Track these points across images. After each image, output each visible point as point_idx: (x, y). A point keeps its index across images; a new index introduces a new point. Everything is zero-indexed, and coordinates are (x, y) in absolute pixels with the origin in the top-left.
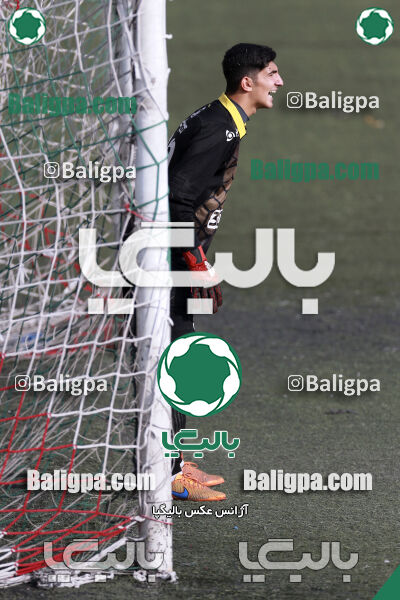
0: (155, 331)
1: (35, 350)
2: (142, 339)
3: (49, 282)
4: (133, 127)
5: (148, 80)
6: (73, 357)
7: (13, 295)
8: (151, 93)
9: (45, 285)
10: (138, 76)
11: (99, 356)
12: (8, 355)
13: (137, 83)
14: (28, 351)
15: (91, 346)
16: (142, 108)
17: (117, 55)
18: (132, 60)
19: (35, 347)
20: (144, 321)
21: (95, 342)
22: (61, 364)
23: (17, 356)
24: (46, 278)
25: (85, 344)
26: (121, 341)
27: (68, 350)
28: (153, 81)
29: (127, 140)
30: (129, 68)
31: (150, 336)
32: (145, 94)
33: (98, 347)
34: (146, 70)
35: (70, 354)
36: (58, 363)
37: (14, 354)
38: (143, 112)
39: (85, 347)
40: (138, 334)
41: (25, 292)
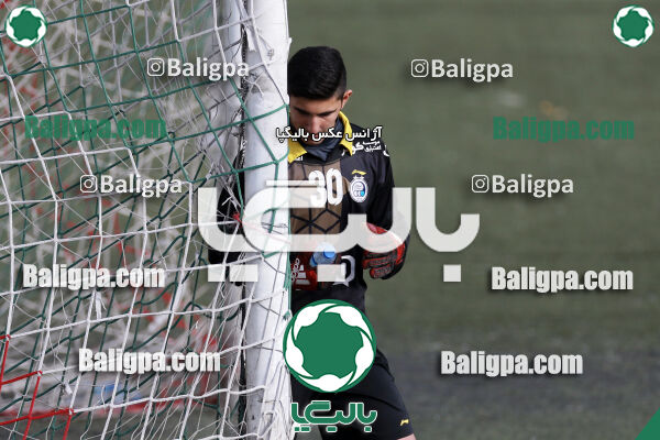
0: (269, 381)
1: (112, 405)
2: (252, 390)
3: (130, 315)
4: (243, 113)
5: (263, 52)
6: (162, 415)
7: (84, 335)
8: (268, 69)
9: (126, 320)
10: (251, 46)
11: (195, 413)
12: (76, 411)
13: (249, 57)
14: (105, 406)
15: (186, 400)
16: (255, 90)
17: (221, 21)
18: (243, 27)
19: (112, 401)
20: (256, 368)
21: (191, 396)
22: (146, 424)
23: (90, 412)
24: (127, 311)
25: (178, 397)
26: (225, 393)
27: (155, 405)
28: (270, 54)
29: (234, 130)
30: (238, 36)
31: (263, 387)
32: (260, 72)
33: (194, 401)
34: (261, 38)
35: (158, 411)
36: (144, 421)
37: (85, 409)
38: (257, 95)
39: (178, 401)
40: (248, 384)
41: (101, 329)
